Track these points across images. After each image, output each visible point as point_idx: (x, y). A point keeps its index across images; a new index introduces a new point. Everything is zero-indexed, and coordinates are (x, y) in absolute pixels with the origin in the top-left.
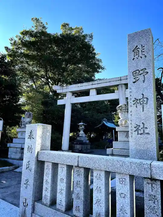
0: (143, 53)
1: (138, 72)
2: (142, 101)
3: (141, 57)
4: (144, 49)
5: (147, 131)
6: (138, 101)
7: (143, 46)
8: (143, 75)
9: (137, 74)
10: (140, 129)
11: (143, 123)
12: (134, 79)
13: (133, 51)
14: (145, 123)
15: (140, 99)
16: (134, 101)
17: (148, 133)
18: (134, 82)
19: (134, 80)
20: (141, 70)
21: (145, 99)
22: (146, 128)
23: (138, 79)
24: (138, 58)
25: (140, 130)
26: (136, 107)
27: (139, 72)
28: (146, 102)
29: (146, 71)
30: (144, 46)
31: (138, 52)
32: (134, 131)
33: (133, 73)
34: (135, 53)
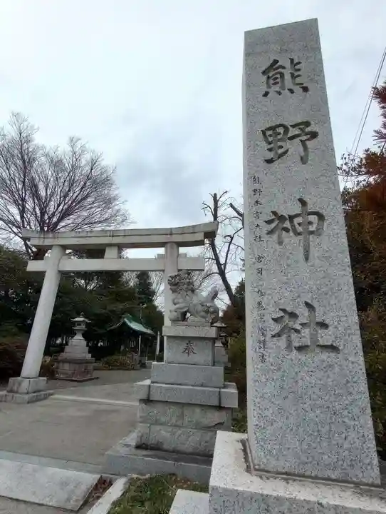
0: (298, 80)
1: (281, 130)
2: (299, 224)
3: (291, 91)
4: (299, 70)
5: (325, 337)
6: (287, 224)
7: (296, 61)
8: (301, 141)
9: (279, 137)
10: (298, 327)
11: (307, 304)
12: (270, 150)
13: (264, 73)
14: (315, 304)
16: (269, 222)
17: (333, 348)
18: (270, 161)
19: (270, 155)
20: (293, 126)
21: (313, 218)
22: (323, 325)
23: (280, 151)
24: (279, 93)
25: (297, 331)
26: (280, 243)
27: (286, 130)
28: (315, 226)
29: (308, 129)
30: (299, 63)
31: (278, 76)
32: (274, 336)
33: (264, 133)
34: (268, 78)
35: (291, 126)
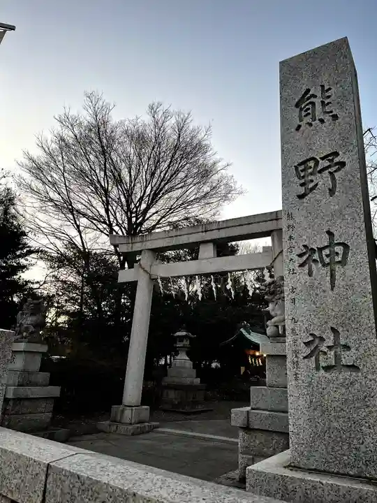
0: (328, 109)
1: (312, 164)
2: (327, 256)
3: (322, 121)
4: (329, 97)
6: (316, 256)
7: (326, 88)
8: (330, 172)
9: (310, 171)
10: (325, 350)
11: (332, 328)
12: (302, 185)
13: (297, 105)
14: (340, 330)
15: (320, 250)
16: (300, 256)
17: (353, 367)
18: (301, 197)
19: (302, 190)
20: (322, 159)
21: (339, 249)
22: (347, 347)
23: (311, 185)
24: (310, 125)
25: (325, 353)
26: (310, 274)
27: (317, 163)
29: (337, 160)
30: (330, 89)
31: (310, 106)
32: (305, 358)
33: (296, 168)
34: (301, 109)
35: (320, 158)
